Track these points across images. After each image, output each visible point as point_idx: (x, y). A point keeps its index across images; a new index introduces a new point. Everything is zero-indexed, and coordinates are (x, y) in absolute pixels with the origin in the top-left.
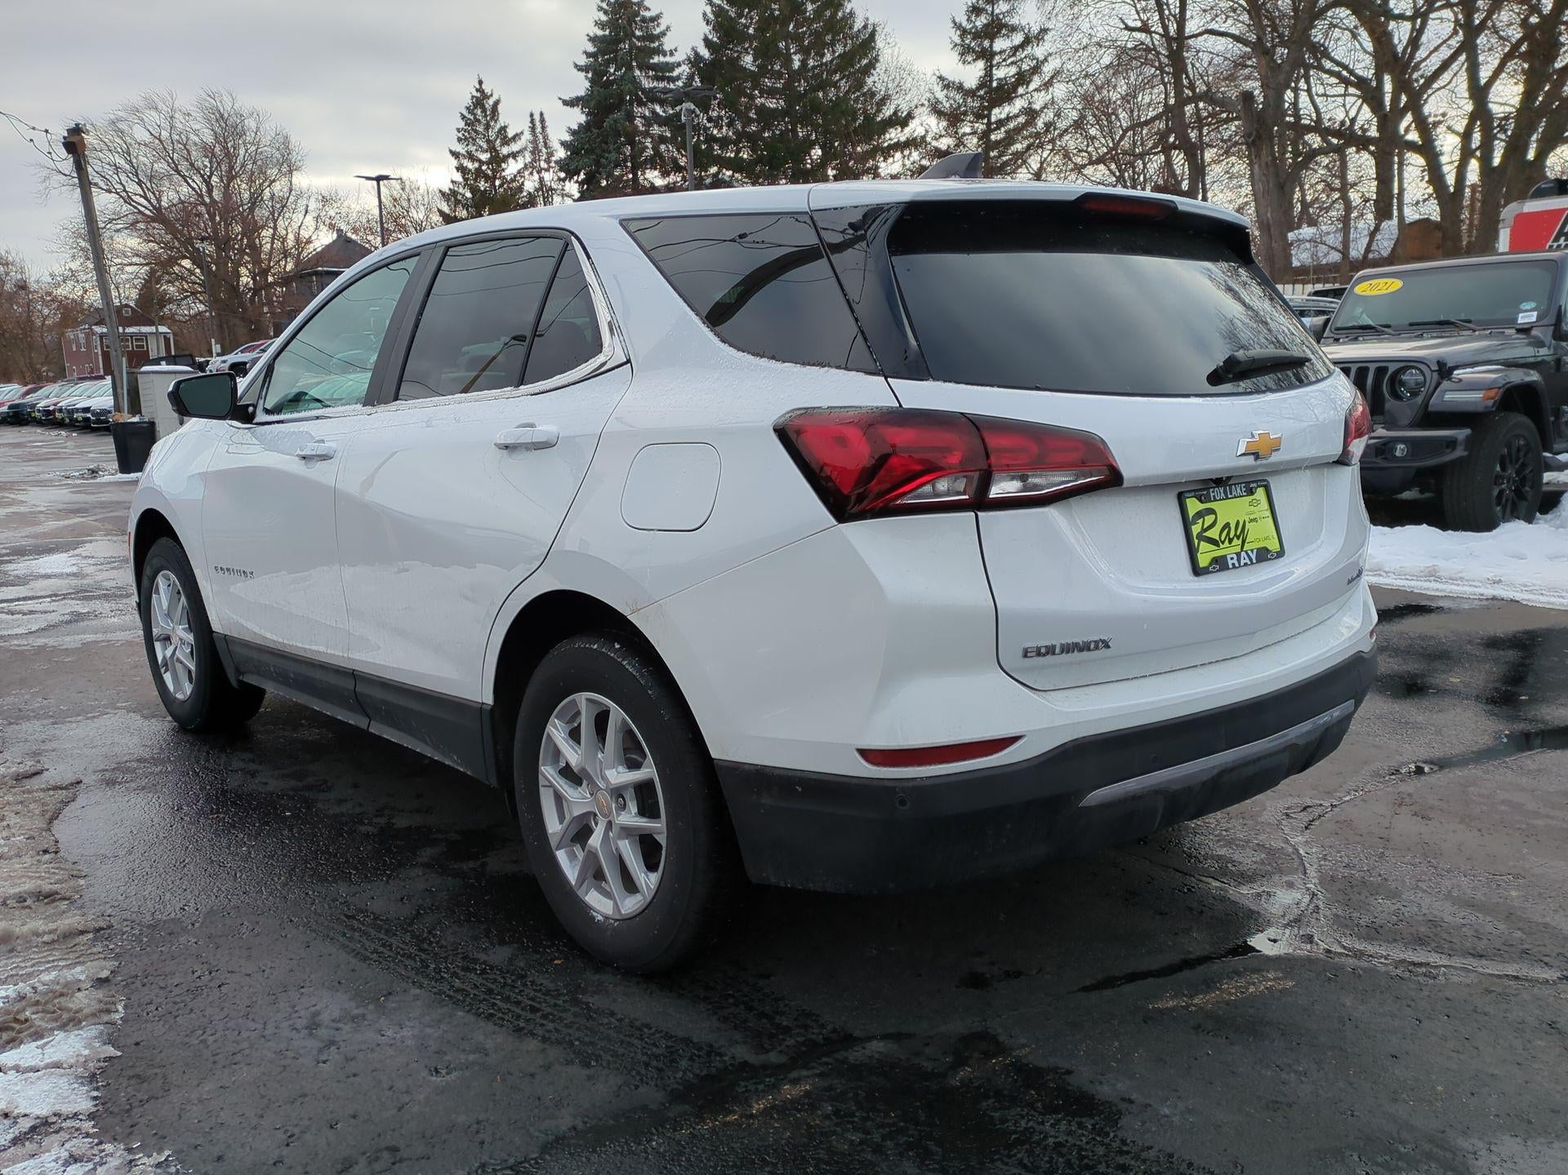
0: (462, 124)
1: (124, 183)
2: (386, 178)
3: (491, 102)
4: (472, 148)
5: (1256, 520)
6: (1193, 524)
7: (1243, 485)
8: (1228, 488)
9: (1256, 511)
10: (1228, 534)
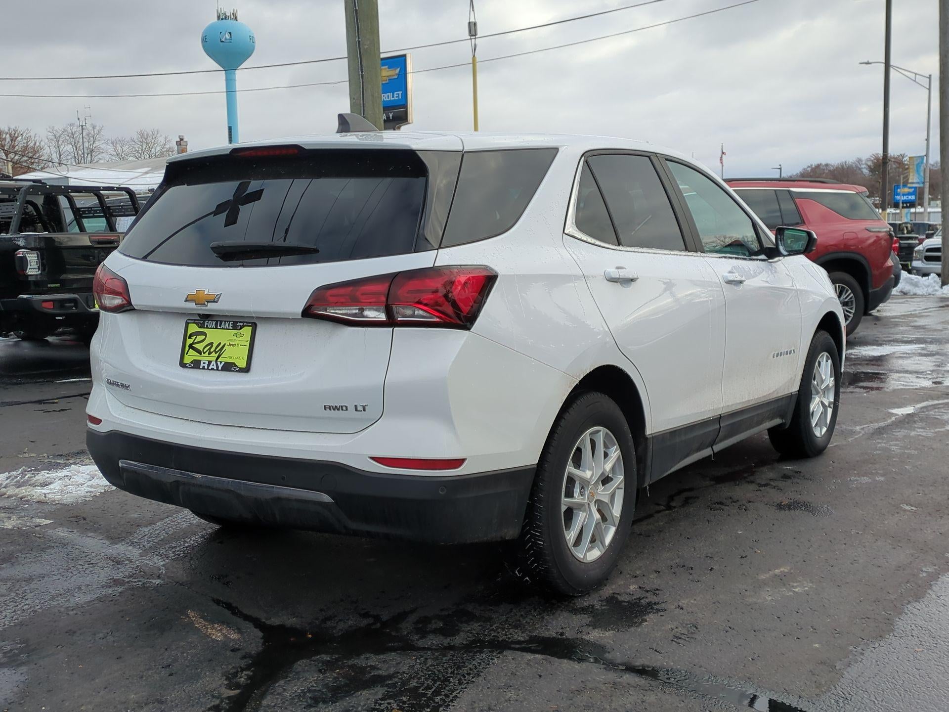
5: (234, 345)
6: (189, 338)
7: (231, 323)
8: (219, 322)
9: (237, 341)
10: (210, 349)
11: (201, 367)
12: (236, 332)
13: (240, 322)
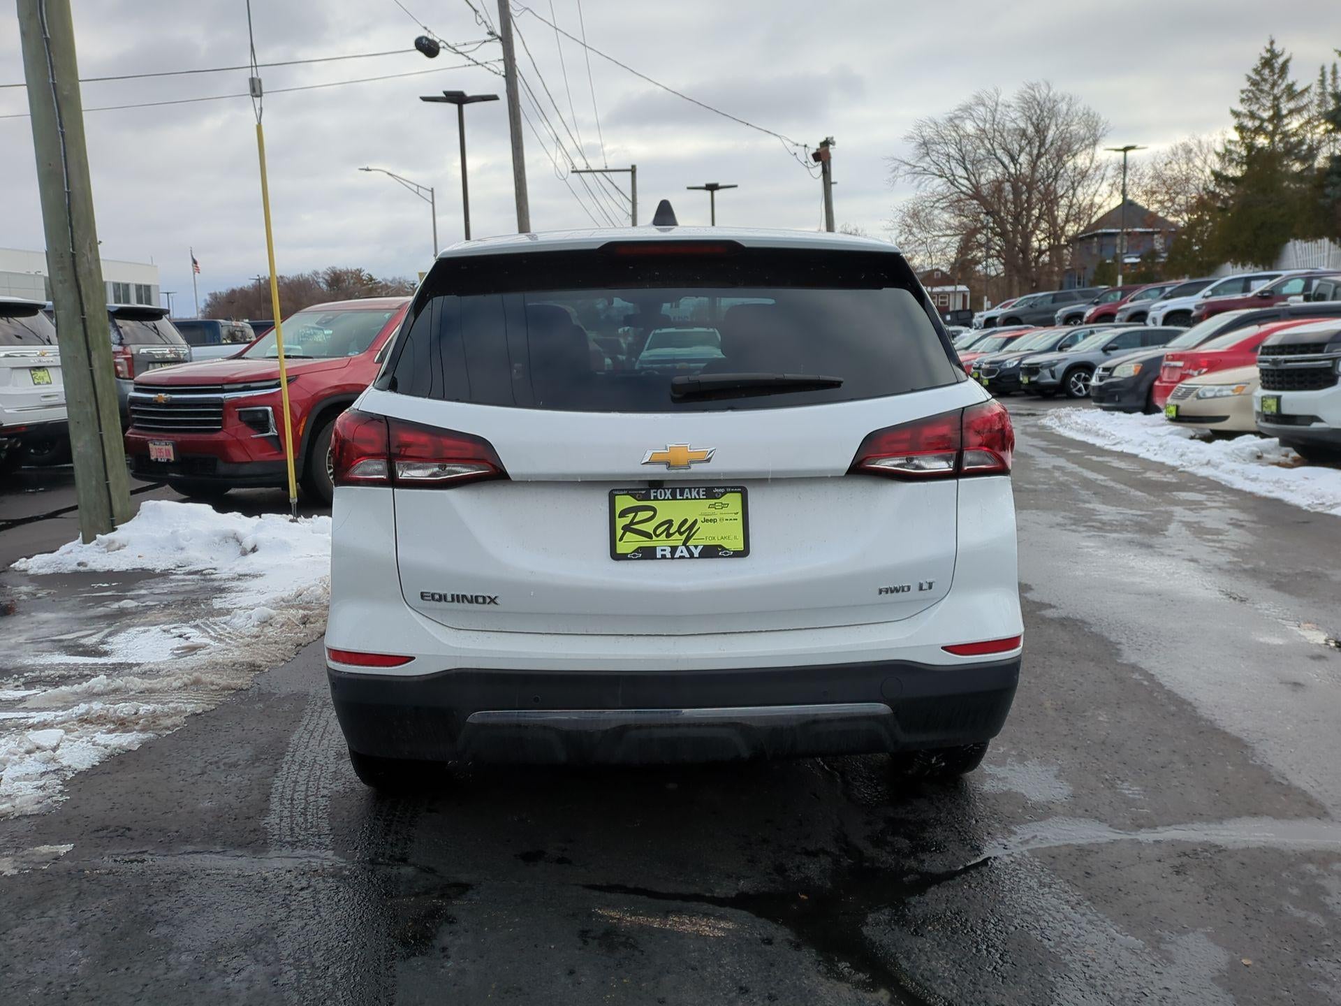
0: (1246, 85)
1: (953, 168)
2: (1132, 148)
3: (1281, 60)
4: (1254, 108)
5: (714, 521)
6: (619, 517)
7: (701, 490)
8: (678, 490)
9: (717, 513)
10: (668, 529)
11: (659, 556)
12: (713, 501)
13: (718, 488)
